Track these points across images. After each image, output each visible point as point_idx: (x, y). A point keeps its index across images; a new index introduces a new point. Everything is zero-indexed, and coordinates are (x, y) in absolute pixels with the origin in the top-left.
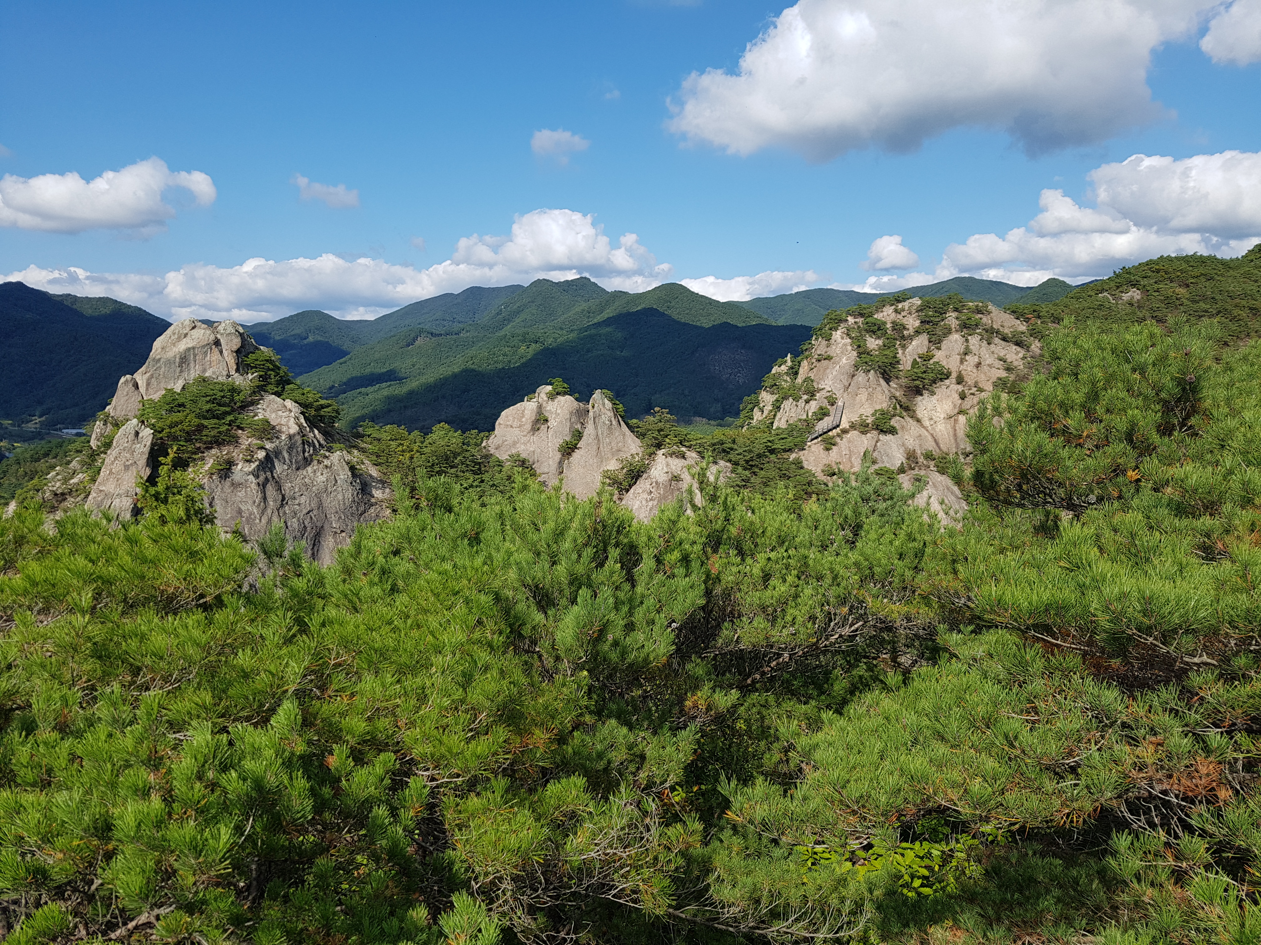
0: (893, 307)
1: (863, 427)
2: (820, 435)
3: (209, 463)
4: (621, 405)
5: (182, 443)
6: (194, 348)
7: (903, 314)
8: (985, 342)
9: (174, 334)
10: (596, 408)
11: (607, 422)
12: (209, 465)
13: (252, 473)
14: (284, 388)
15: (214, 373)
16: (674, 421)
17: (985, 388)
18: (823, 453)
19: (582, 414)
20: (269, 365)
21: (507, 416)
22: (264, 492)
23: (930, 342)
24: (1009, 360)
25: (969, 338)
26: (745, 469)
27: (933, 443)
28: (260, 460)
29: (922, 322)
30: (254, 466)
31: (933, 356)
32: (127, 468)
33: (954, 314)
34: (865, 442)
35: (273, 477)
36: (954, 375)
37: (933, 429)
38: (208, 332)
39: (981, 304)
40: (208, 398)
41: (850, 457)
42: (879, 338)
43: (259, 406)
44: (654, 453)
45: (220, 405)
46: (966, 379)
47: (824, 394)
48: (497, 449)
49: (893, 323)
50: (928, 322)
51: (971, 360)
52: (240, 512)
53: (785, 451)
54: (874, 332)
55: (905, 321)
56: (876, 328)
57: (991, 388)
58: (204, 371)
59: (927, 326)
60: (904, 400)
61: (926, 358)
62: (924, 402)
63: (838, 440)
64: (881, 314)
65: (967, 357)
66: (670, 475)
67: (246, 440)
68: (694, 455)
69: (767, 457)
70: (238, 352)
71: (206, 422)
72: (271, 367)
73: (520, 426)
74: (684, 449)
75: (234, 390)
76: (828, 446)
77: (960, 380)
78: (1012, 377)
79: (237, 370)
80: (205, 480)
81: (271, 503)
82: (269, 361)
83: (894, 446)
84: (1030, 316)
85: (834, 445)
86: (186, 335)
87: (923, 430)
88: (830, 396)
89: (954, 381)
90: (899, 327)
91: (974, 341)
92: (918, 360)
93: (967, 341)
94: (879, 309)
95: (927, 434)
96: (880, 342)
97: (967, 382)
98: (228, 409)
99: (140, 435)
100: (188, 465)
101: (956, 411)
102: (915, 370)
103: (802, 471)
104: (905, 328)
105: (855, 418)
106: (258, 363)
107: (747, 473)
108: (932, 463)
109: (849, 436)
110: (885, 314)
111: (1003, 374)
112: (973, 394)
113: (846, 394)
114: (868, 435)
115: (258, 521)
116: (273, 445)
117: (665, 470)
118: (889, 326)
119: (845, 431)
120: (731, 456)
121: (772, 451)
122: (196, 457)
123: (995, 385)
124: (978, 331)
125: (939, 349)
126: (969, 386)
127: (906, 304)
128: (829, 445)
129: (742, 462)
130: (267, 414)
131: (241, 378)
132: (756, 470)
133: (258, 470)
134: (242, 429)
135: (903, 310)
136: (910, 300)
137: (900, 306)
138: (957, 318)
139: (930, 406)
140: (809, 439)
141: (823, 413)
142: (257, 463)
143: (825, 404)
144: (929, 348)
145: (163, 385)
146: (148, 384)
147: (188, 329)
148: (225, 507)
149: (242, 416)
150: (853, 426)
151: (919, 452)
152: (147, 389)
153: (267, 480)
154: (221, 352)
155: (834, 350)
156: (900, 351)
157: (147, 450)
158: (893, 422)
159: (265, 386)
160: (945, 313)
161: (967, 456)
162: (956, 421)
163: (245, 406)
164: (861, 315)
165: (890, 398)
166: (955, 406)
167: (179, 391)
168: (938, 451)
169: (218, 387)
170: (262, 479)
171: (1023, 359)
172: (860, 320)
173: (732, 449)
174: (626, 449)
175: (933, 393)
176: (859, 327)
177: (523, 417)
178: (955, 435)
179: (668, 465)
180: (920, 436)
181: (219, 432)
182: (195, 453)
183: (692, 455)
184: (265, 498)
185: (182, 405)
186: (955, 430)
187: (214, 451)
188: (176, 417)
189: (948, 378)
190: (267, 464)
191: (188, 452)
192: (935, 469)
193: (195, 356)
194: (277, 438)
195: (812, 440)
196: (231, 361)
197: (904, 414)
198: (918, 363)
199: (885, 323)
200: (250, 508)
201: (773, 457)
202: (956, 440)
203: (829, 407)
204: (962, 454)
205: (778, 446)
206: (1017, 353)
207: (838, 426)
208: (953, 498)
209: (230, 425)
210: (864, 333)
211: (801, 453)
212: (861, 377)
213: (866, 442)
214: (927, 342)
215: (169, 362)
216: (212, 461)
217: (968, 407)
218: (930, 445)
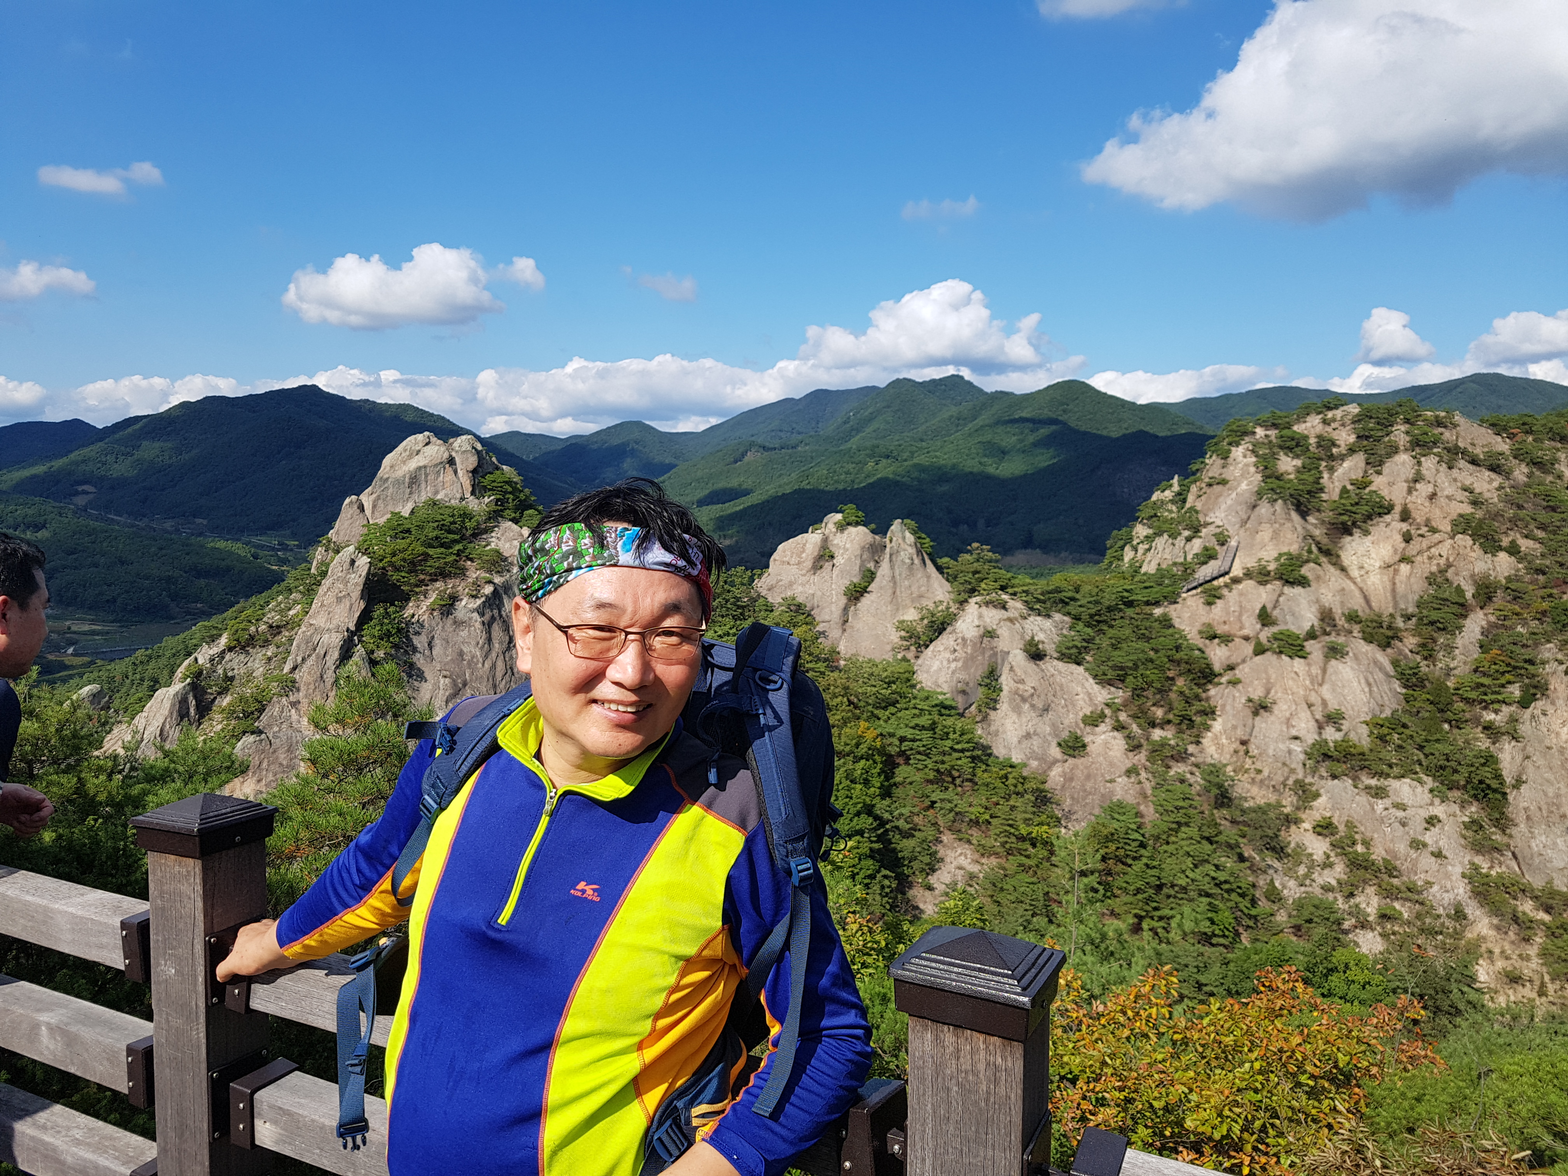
0: (1320, 416)
1: (1262, 576)
2: (1201, 585)
3: (433, 597)
4: (928, 540)
5: (403, 574)
6: (425, 467)
7: (1333, 425)
8: (1444, 465)
9: (405, 450)
10: (893, 544)
11: (907, 561)
12: (431, 600)
13: (477, 610)
14: (522, 514)
15: (446, 495)
16: (997, 561)
17: (1441, 528)
18: (1202, 609)
19: (876, 551)
20: (507, 487)
21: (785, 550)
22: (489, 633)
23: (1368, 463)
24: (1477, 491)
25: (1423, 459)
26: (1088, 625)
27: (1361, 601)
28: (487, 596)
29: (1358, 437)
30: (479, 602)
31: (1371, 482)
32: (339, 600)
33: (1403, 428)
34: (1262, 595)
35: (501, 616)
36: (1398, 509)
37: (1364, 581)
38: (443, 449)
39: (1443, 414)
40: (435, 524)
41: (1240, 615)
42: (1297, 456)
43: (493, 534)
44: (966, 601)
45: (450, 532)
46: (1413, 515)
47: (1211, 529)
48: (769, 590)
49: (1319, 437)
50: (1367, 438)
51: (1424, 489)
52: (461, 654)
53: (1148, 603)
54: (1290, 449)
55: (1335, 435)
56: (1294, 443)
57: (1449, 528)
58: (436, 493)
59: (1365, 443)
60: (1325, 540)
61: (1362, 484)
62: (1354, 544)
63: (1225, 592)
64: (1303, 426)
65: (1418, 486)
66: (982, 630)
67: (474, 573)
68: (1019, 605)
69: (1121, 610)
70: (474, 472)
71: (431, 551)
72: (510, 489)
73: (799, 563)
74: (1005, 597)
75: (466, 515)
76: (1211, 599)
77: (1405, 516)
78: (1479, 514)
79: (473, 493)
80: (425, 617)
81: (497, 645)
82: (509, 482)
83: (1304, 603)
84: (1515, 431)
85: (1219, 598)
86: (418, 452)
87: (1348, 582)
88: (1221, 533)
89: (1397, 516)
90: (1326, 444)
91: (1429, 463)
92: (1349, 487)
93: (1419, 463)
94: (1302, 418)
95: (1353, 587)
96: (1298, 463)
97: (1414, 520)
98: (457, 537)
99: (357, 564)
100: (408, 600)
101: (1397, 558)
102: (1343, 501)
103: (1171, 631)
104: (1334, 444)
105: (1251, 563)
106: (495, 484)
107: (1089, 630)
108: (1356, 628)
109: (1240, 587)
110: (1309, 425)
111: (1467, 509)
112: (1422, 536)
113: (1243, 530)
114: (1269, 586)
115: (480, 665)
116: (502, 580)
117: (977, 623)
118: (1313, 441)
119: (1236, 581)
120: (1072, 608)
121: (1130, 604)
122: (417, 590)
123: (1455, 524)
124: (1435, 450)
125: (1379, 473)
126: (1418, 524)
127: (1338, 413)
128: (1212, 597)
129: (1085, 617)
130: (500, 544)
131: (477, 501)
132: (1105, 628)
133: (484, 606)
134: (472, 560)
135: (1334, 420)
136: (1345, 408)
137: (1330, 415)
138: (1407, 433)
139: (1361, 550)
140: (1185, 589)
141: (1208, 556)
142: (483, 599)
143: (1213, 543)
144: (1366, 472)
145: (390, 508)
146: (374, 506)
147: (421, 445)
148: (446, 649)
149: (472, 545)
150: (1248, 575)
151: (1340, 611)
152: (373, 512)
153: (493, 618)
154: (456, 472)
155: (1233, 472)
156: (1326, 475)
157: (361, 581)
158: (1306, 570)
159: (502, 511)
160: (1392, 426)
161: (1409, 619)
162: (1396, 571)
163: (479, 533)
164: (1275, 426)
165: (1305, 538)
166: (1396, 551)
167: (407, 515)
168: (1367, 611)
169: (448, 511)
170: (487, 617)
171: (1498, 489)
172: (1273, 433)
173: (1073, 599)
174: (929, 595)
175: (1366, 533)
176: (1270, 442)
177: (803, 552)
178: (1394, 590)
179: (980, 616)
180: (1343, 589)
181: (446, 563)
182: (417, 586)
183: (1016, 606)
184: (489, 640)
185: (408, 531)
186: (1394, 584)
187: (438, 584)
188: (401, 544)
189: (1388, 513)
190: (495, 601)
191: (409, 584)
192: (1360, 635)
193: (426, 475)
194: (508, 571)
195: (1189, 590)
196: (466, 480)
197: (1323, 559)
198: (1348, 491)
199: (1306, 437)
200: (473, 650)
201: (1130, 612)
202: (1394, 597)
203: (1217, 548)
204: (1402, 616)
205: (1139, 597)
206: (1491, 481)
207: (1227, 573)
208: (1381, 675)
209: (458, 555)
210: (1276, 450)
211: (1173, 607)
212: (1264, 509)
213: (1264, 595)
214: (1362, 464)
215: (398, 482)
216: (435, 596)
217: (1414, 553)
218: (1357, 603)
